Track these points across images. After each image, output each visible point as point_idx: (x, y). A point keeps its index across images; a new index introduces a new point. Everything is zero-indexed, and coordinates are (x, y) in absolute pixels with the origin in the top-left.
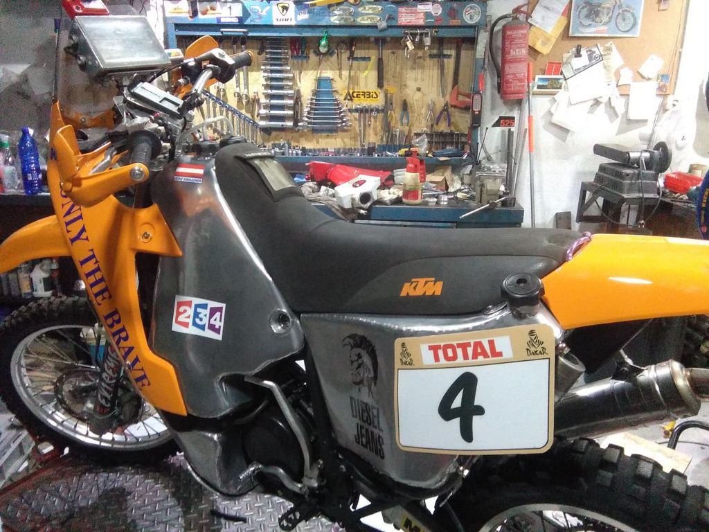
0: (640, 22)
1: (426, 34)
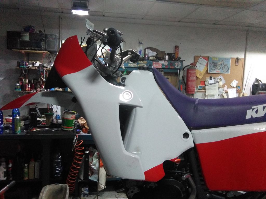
0: (230, 69)
1: (162, 71)
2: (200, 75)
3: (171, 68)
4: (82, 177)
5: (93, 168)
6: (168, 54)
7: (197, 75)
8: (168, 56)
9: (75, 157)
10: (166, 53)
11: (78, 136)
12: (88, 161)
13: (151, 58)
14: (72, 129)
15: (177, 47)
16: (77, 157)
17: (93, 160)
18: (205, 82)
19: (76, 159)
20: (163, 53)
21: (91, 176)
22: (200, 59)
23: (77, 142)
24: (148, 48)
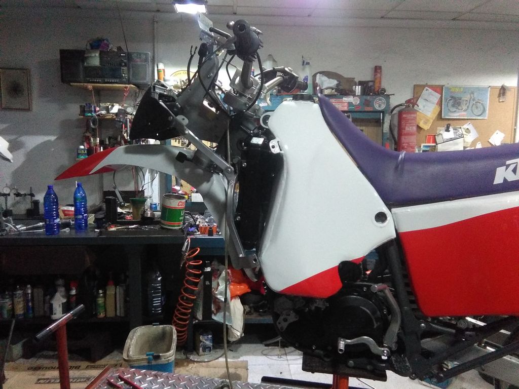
0: (487, 109)
1: (348, 117)
2: (425, 123)
3: (366, 110)
4: (200, 316)
5: (219, 299)
6: (361, 83)
7: (419, 123)
8: (360, 87)
9: (186, 279)
10: (357, 80)
11: (191, 239)
12: (210, 287)
13: (327, 92)
14: (180, 227)
15: (377, 69)
16: (190, 278)
17: (218, 285)
18: (435, 136)
19: (188, 282)
20: (351, 82)
21: (215, 315)
22: (424, 92)
23: (189, 251)
24: (320, 73)
